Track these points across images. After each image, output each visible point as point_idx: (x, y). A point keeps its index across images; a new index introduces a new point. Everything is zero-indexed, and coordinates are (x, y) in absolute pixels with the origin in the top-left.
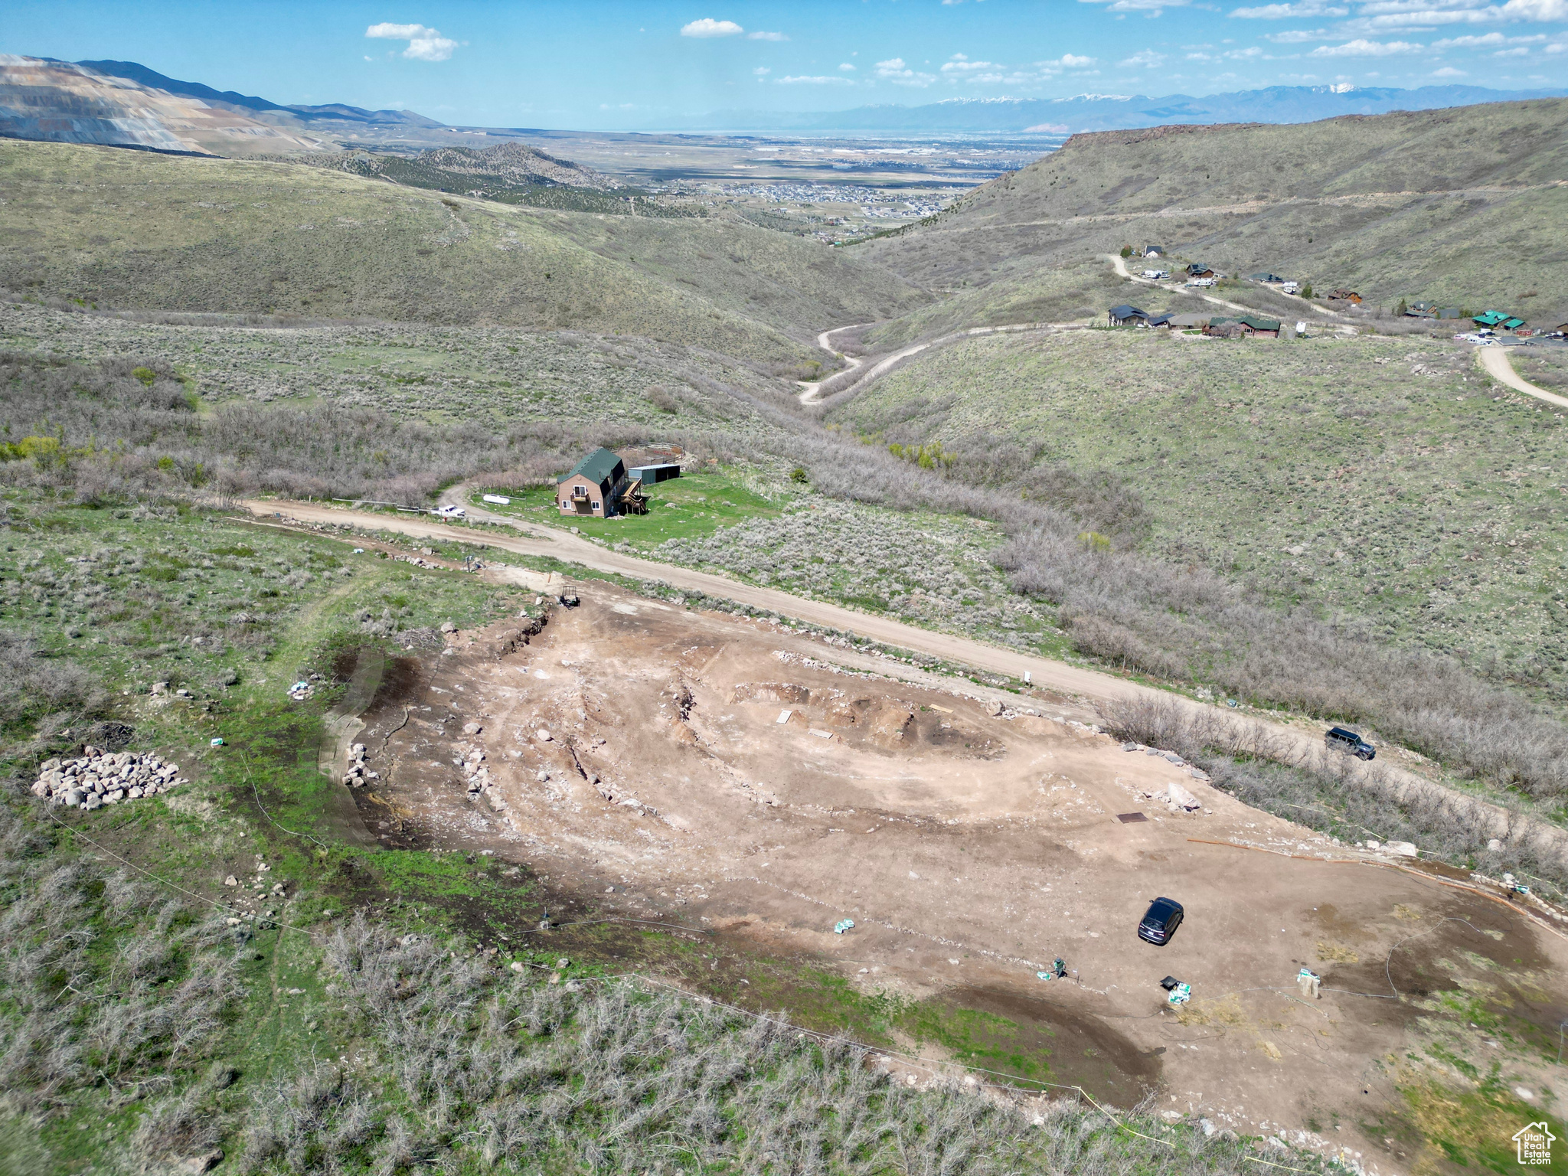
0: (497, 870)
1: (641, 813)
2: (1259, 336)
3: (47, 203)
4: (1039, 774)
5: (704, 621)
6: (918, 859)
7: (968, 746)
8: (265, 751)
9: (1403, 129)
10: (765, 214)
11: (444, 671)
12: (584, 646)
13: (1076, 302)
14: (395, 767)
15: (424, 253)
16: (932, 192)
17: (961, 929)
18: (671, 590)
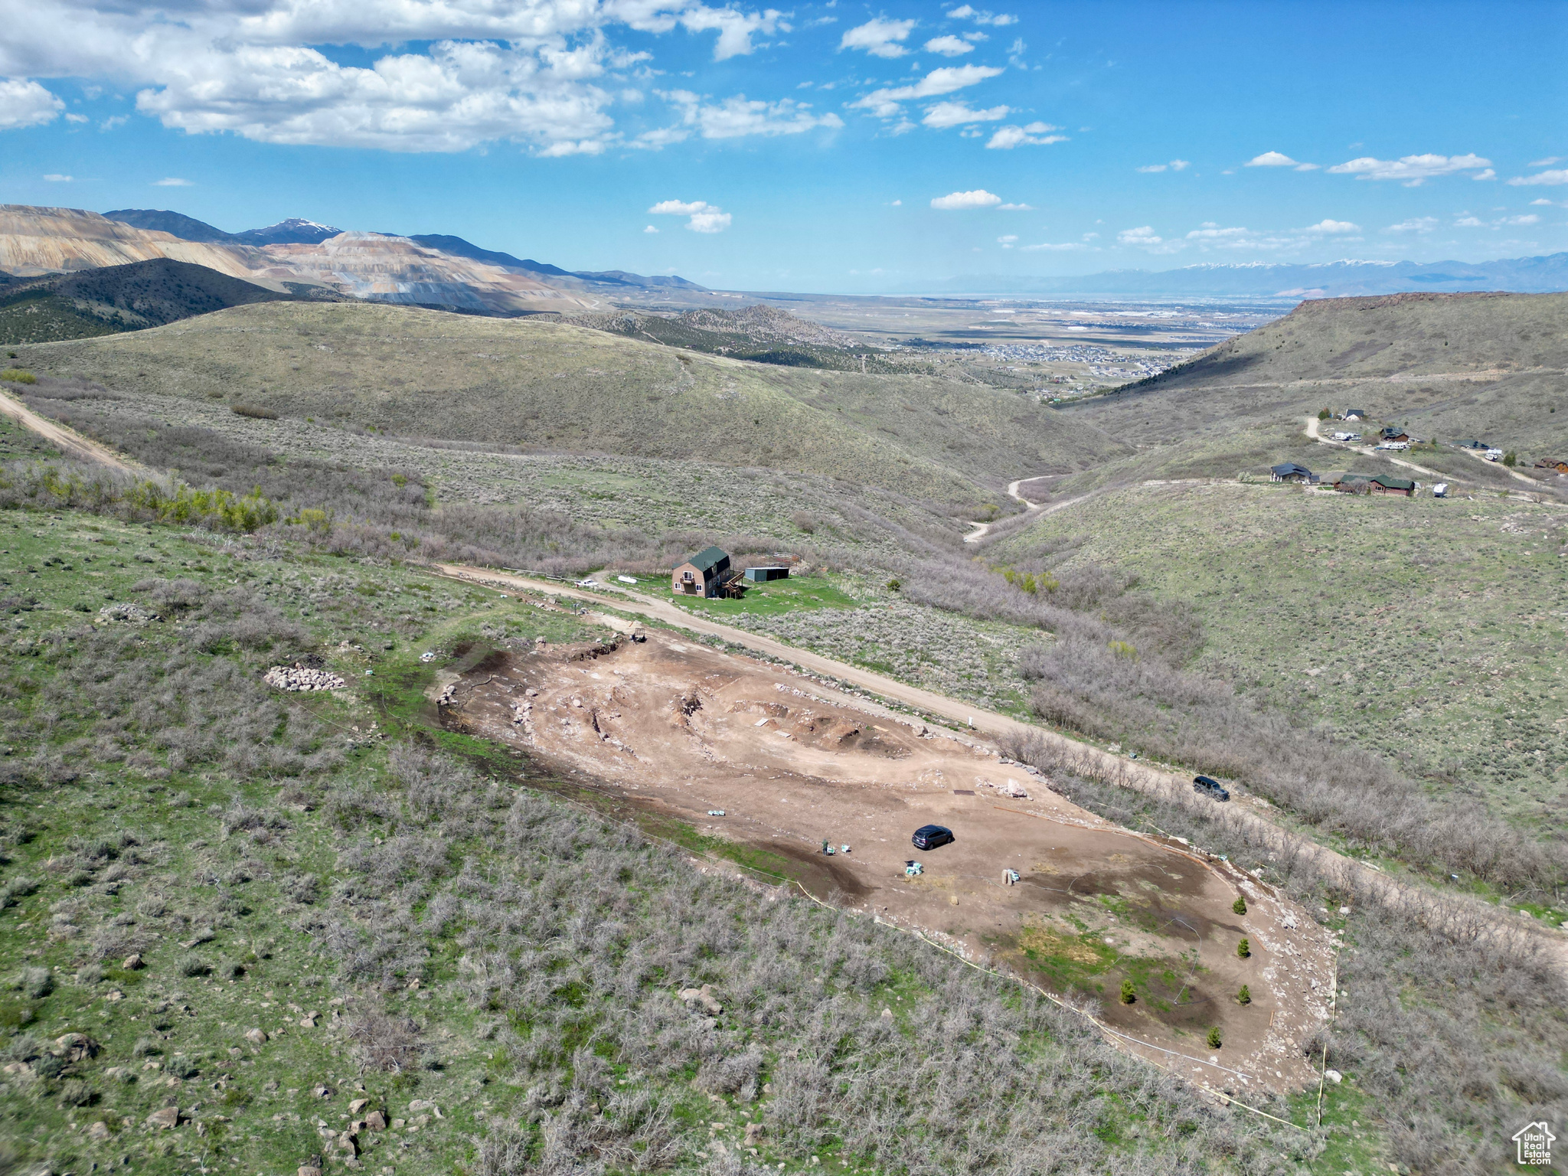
0: (508, 751)
1: (621, 749)
5: (734, 662)
6: (795, 794)
7: (885, 750)
8: (395, 681)
10: (990, 372)
11: (527, 662)
12: (635, 665)
13: (1257, 460)
14: (471, 701)
15: (654, 399)
16: (1167, 353)
18: (720, 641)
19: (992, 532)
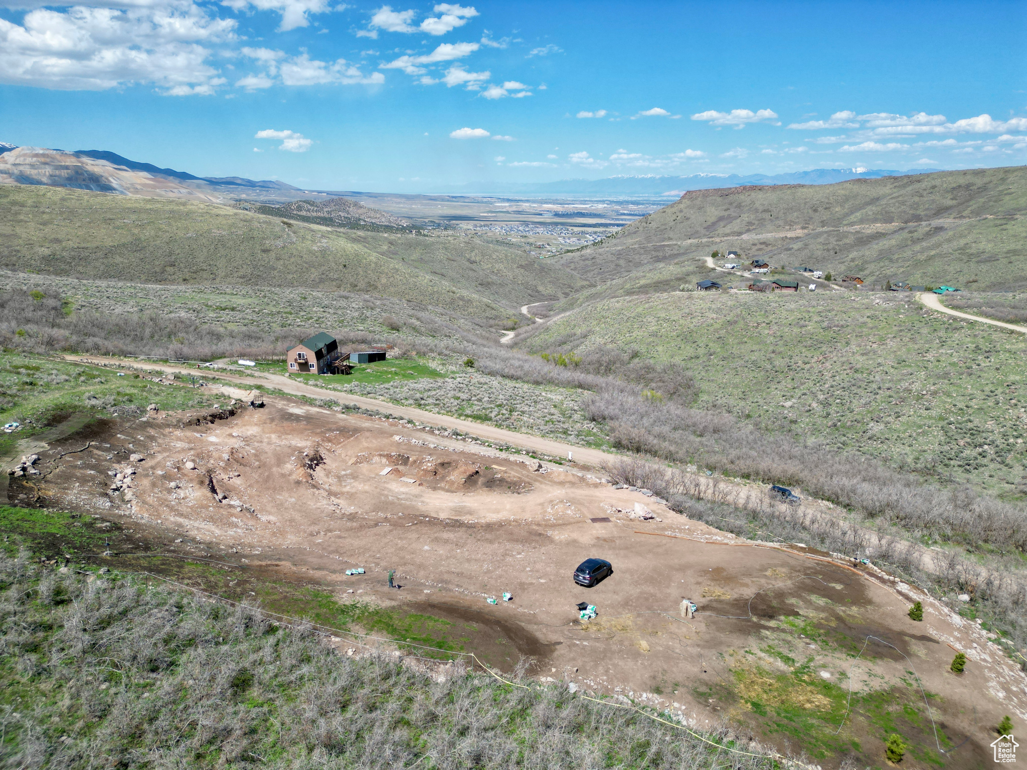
0: (93, 523)
2: (784, 291)
3: (26, 219)
4: (552, 501)
5: (352, 420)
6: (436, 540)
7: (508, 488)
9: (892, 186)
10: (496, 240)
11: (134, 429)
12: (255, 428)
13: (680, 283)
14: (58, 470)
15: (265, 251)
16: (604, 229)
17: (446, 577)
18: (336, 403)
19: (516, 336)
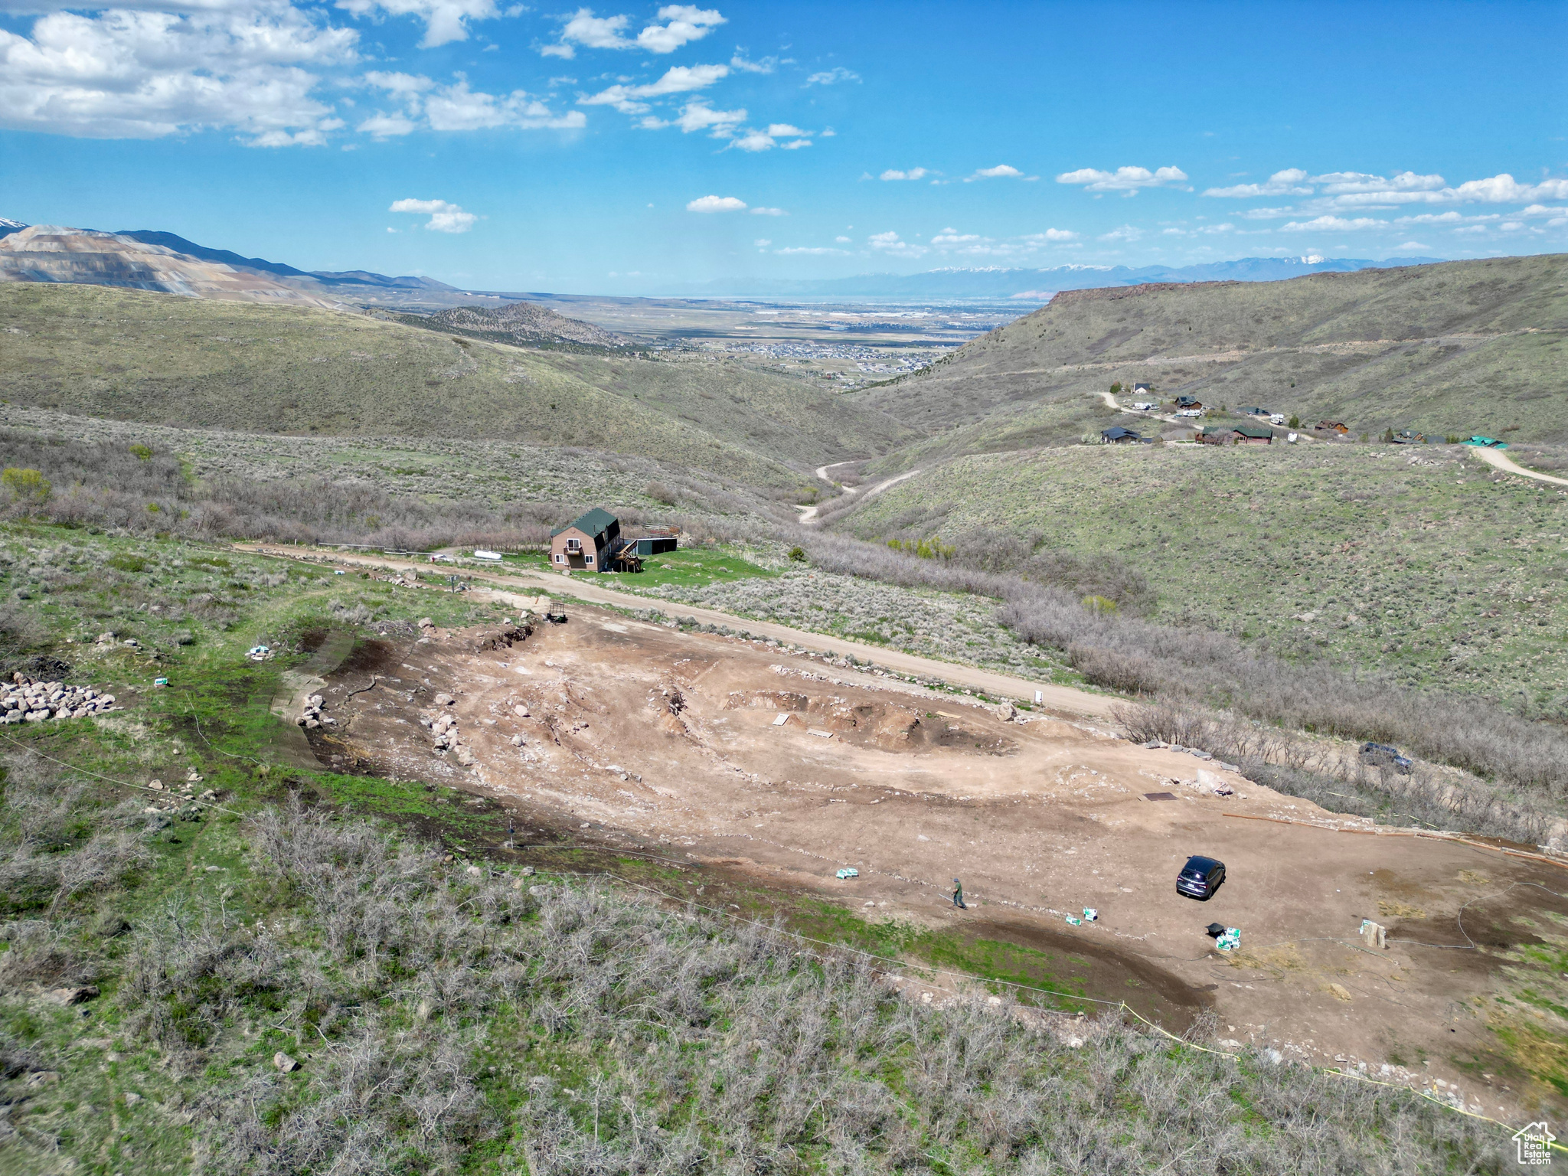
0: (459, 799)
1: (623, 777)
2: (1253, 444)
3: (69, 335)
4: (1056, 768)
5: (699, 641)
6: (928, 826)
7: (978, 746)
8: (212, 693)
9: (1376, 284)
11: (418, 655)
12: (569, 653)
13: (1068, 431)
14: (356, 718)
15: (433, 384)
16: (925, 350)
18: (663, 616)
19: (820, 513)
